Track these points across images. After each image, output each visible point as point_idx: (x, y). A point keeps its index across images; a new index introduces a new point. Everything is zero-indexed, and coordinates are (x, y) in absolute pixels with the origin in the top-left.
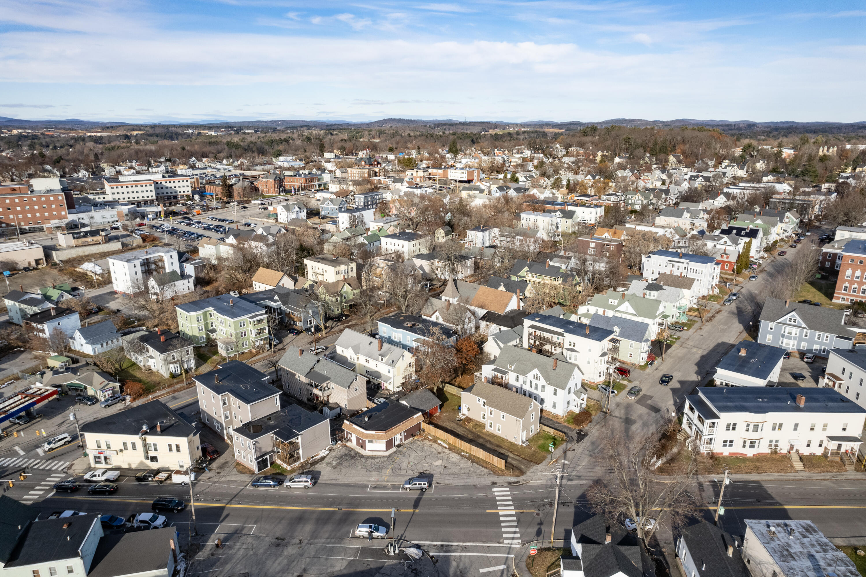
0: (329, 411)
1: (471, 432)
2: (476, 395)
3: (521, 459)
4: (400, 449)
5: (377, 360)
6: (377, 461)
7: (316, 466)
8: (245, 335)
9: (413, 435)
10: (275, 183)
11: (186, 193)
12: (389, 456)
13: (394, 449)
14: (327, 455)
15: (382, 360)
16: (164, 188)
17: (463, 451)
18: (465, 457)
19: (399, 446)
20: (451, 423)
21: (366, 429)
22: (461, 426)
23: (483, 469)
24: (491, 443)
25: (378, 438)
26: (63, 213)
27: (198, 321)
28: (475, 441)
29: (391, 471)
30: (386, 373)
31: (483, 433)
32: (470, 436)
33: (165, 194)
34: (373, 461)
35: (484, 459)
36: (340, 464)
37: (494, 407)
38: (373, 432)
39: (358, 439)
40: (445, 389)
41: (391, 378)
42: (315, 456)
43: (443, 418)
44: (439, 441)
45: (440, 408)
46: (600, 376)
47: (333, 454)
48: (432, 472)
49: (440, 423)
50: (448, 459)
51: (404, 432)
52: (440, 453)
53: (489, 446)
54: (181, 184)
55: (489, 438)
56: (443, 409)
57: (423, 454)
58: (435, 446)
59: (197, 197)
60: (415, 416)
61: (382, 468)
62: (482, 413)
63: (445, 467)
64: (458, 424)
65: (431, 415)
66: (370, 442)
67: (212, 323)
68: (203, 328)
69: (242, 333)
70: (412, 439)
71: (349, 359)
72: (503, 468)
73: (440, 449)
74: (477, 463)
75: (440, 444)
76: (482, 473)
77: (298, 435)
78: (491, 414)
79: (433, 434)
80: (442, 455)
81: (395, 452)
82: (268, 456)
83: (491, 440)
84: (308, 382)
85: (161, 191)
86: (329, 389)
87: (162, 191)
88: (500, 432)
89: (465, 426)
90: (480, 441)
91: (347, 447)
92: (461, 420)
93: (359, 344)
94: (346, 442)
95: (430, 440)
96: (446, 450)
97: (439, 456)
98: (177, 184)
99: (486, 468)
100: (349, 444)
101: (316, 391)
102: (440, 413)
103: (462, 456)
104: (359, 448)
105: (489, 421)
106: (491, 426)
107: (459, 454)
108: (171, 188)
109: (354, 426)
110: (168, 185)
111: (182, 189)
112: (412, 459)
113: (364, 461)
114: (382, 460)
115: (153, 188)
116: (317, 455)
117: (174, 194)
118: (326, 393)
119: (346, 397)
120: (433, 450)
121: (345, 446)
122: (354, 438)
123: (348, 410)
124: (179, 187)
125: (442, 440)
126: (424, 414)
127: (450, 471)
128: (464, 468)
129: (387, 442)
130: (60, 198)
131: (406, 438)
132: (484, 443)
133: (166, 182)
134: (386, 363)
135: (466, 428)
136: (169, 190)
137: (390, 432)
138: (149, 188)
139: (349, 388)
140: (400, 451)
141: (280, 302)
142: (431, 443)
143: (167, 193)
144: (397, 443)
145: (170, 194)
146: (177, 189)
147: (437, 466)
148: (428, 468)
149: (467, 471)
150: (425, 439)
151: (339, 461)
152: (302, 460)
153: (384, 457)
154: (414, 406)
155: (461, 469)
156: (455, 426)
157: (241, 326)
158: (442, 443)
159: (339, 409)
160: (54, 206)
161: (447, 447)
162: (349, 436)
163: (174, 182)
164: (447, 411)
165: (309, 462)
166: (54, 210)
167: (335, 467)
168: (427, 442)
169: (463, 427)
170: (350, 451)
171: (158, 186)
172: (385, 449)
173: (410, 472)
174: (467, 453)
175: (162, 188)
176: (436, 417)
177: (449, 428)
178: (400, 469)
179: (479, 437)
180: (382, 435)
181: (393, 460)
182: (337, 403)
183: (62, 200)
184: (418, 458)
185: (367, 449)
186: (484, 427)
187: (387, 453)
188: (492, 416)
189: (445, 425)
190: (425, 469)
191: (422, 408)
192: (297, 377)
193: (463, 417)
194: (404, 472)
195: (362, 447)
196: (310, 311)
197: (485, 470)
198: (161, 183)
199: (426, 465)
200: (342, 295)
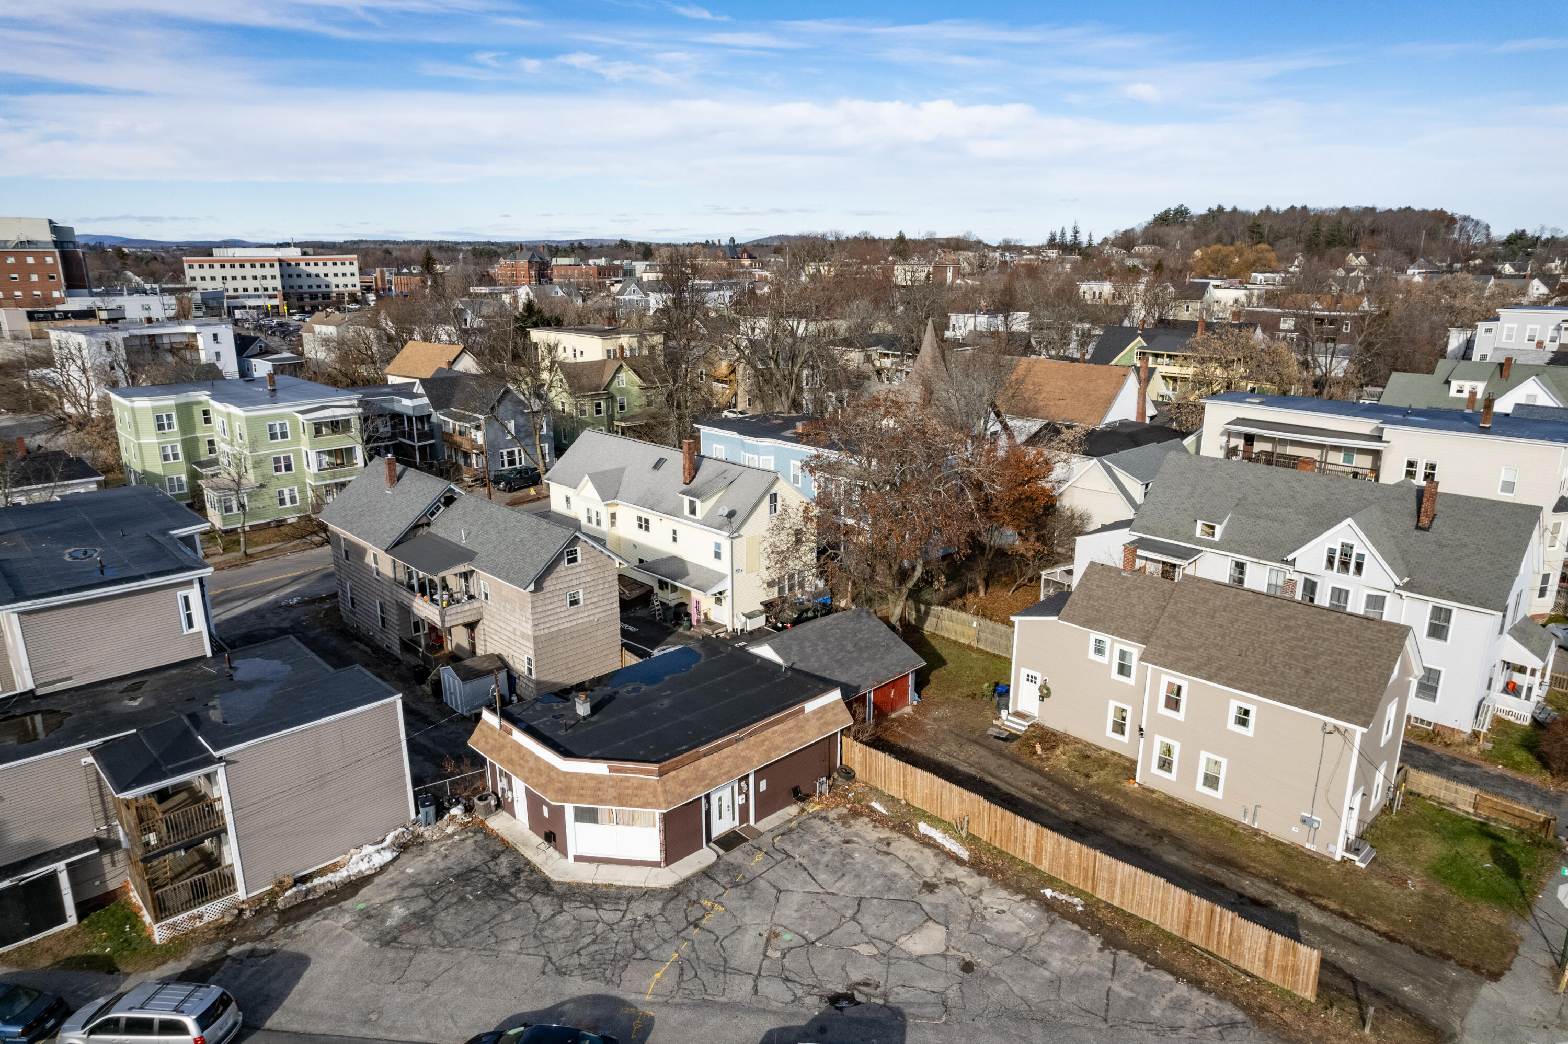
0: (458, 681)
1: (1068, 788)
2: (1090, 623)
3: (1370, 938)
4: (736, 855)
5: (675, 513)
6: (609, 916)
7: (303, 926)
8: (288, 468)
9: (799, 795)
10: (530, 268)
11: (350, 288)
12: (678, 890)
13: (705, 856)
14: (383, 869)
15: (693, 511)
16: (304, 276)
17: (1051, 881)
18: (1066, 913)
19: (730, 841)
20: (971, 749)
21: (566, 753)
22: (1015, 760)
23: (1182, 989)
24: (1178, 843)
25: (621, 800)
26: (56, 294)
27: (161, 427)
28: (1098, 832)
29: (670, 982)
30: (709, 562)
31: (1125, 795)
32: (1068, 808)
33: (305, 289)
34: (590, 913)
35: (1176, 931)
36: (421, 919)
37: (1194, 671)
38: (600, 768)
39: (534, 802)
40: (929, 627)
41: (721, 577)
42: (322, 873)
43: (930, 725)
44: (924, 828)
45: (919, 689)
46: (1542, 593)
47: (412, 866)
48: (900, 996)
49: (921, 747)
50: (976, 920)
51: (759, 774)
52: (930, 887)
53: (1173, 858)
54: (339, 269)
55: (1161, 822)
56: (928, 691)
57: (847, 886)
58: (903, 846)
59: (372, 297)
60: (810, 706)
61: (628, 957)
62: (1112, 704)
63: (967, 967)
64: (1000, 754)
65: (881, 713)
66: (587, 816)
67: (211, 443)
68: (179, 450)
69: (277, 460)
70: (793, 810)
71: (584, 521)
72: (1308, 993)
73: (929, 863)
74: (1140, 952)
75: (926, 842)
76: (1187, 1019)
77: (211, 761)
78: (1173, 703)
79: (894, 790)
80: (941, 896)
81: (706, 873)
82: (61, 866)
83: (1175, 827)
84: (402, 576)
85: (296, 282)
86: (471, 597)
87: (299, 282)
88: (1219, 794)
89: (1036, 763)
90: (1123, 831)
91: (491, 836)
92: (1012, 737)
93: (621, 471)
94: (488, 812)
95: (879, 821)
96: (960, 872)
97: (927, 899)
98: (330, 269)
99: (1196, 983)
100: (498, 823)
101: (424, 609)
102: (916, 709)
103: (1049, 906)
104: (538, 840)
105: (1159, 741)
106: (1165, 764)
107: (1032, 895)
108: (317, 276)
109: (519, 737)
110: (312, 270)
111: (340, 280)
112: (788, 912)
113: (546, 912)
114: (638, 910)
115: (276, 271)
116: (334, 868)
117: (323, 289)
118: (459, 615)
119: (528, 629)
120: (897, 868)
121: (481, 829)
122: (518, 793)
123: (538, 683)
124: (336, 275)
125: (935, 821)
126: (853, 699)
127: (997, 993)
128: (1075, 981)
129: (667, 818)
130: (49, 260)
131: (766, 806)
132: (1148, 843)
133: (307, 265)
134: (706, 523)
135: (1039, 771)
136: (313, 281)
137: (684, 773)
138: (268, 271)
139: (539, 587)
140: (732, 869)
141: (426, 400)
142: (885, 833)
143: (310, 287)
144: (720, 827)
145: (315, 289)
146: (332, 280)
147: (920, 959)
148: (876, 971)
149: (1091, 996)
150: (855, 814)
151: (423, 903)
152: (241, 894)
153: (648, 894)
154: (811, 666)
155: (1056, 982)
156: (992, 762)
157: (273, 436)
158: (937, 835)
159: (502, 676)
160: (34, 278)
161: (964, 854)
162: (502, 784)
163: (325, 264)
164: (946, 701)
165: (281, 903)
166: (34, 285)
167: (389, 940)
168: (862, 826)
169: (1031, 768)
170: (495, 856)
171: (289, 270)
172: (655, 852)
173: (773, 990)
174: (1071, 890)
175: (299, 276)
176: (900, 721)
177: (964, 768)
178: (723, 968)
179: (1111, 812)
180: (642, 786)
181: (694, 914)
182: (500, 658)
183: (54, 265)
184: (820, 911)
185: (571, 852)
186: (1129, 768)
187: (667, 877)
188: (1180, 716)
189: (941, 756)
190: (856, 976)
191: (843, 679)
192: (369, 560)
193: (1020, 726)
194: (740, 989)
195: (550, 838)
196: (511, 425)
197: (1199, 1000)
198: (298, 265)
199: (864, 949)
200: (611, 398)
